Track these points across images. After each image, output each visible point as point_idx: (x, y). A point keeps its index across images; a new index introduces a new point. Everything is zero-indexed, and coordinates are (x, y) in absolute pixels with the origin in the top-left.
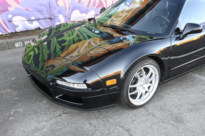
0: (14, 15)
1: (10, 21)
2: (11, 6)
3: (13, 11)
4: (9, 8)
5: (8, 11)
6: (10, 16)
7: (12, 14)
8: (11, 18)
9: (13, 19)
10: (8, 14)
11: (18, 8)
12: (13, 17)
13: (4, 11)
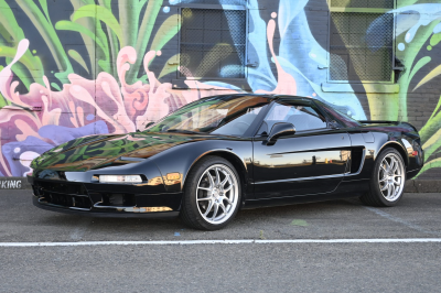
0: (24, 149)
1: (16, 159)
2: (21, 133)
3: (25, 142)
4: (18, 137)
5: (15, 140)
6: (17, 150)
7: (21, 147)
8: (19, 154)
9: (22, 157)
10: (14, 146)
11: (33, 138)
12: (22, 152)
13: (8, 140)
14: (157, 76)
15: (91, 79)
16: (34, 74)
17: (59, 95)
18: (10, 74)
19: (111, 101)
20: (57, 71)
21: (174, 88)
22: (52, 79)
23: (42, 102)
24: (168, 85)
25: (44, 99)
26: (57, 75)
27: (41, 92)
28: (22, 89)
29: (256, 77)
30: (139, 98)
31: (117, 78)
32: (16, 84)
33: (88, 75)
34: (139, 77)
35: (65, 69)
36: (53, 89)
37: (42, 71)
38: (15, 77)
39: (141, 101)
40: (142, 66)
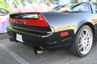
14: (45, 3)
15: (32, 4)
16: (18, 2)
17: (25, 8)
18: (12, 2)
19: (36, 9)
20: (24, 1)
21: (48, 6)
22: (23, 4)
23: (21, 10)
24: (47, 5)
25: (21, 9)
26: (24, 3)
27: (21, 7)
28: (16, 7)
29: (60, 3)
30: (42, 8)
31: (37, 3)
32: (14, 5)
33: (31, 3)
34: (41, 3)
35: (26, 1)
36: (24, 7)
37: (20, 2)
38: (14, 3)
39: (42, 9)
40: (42, 1)
